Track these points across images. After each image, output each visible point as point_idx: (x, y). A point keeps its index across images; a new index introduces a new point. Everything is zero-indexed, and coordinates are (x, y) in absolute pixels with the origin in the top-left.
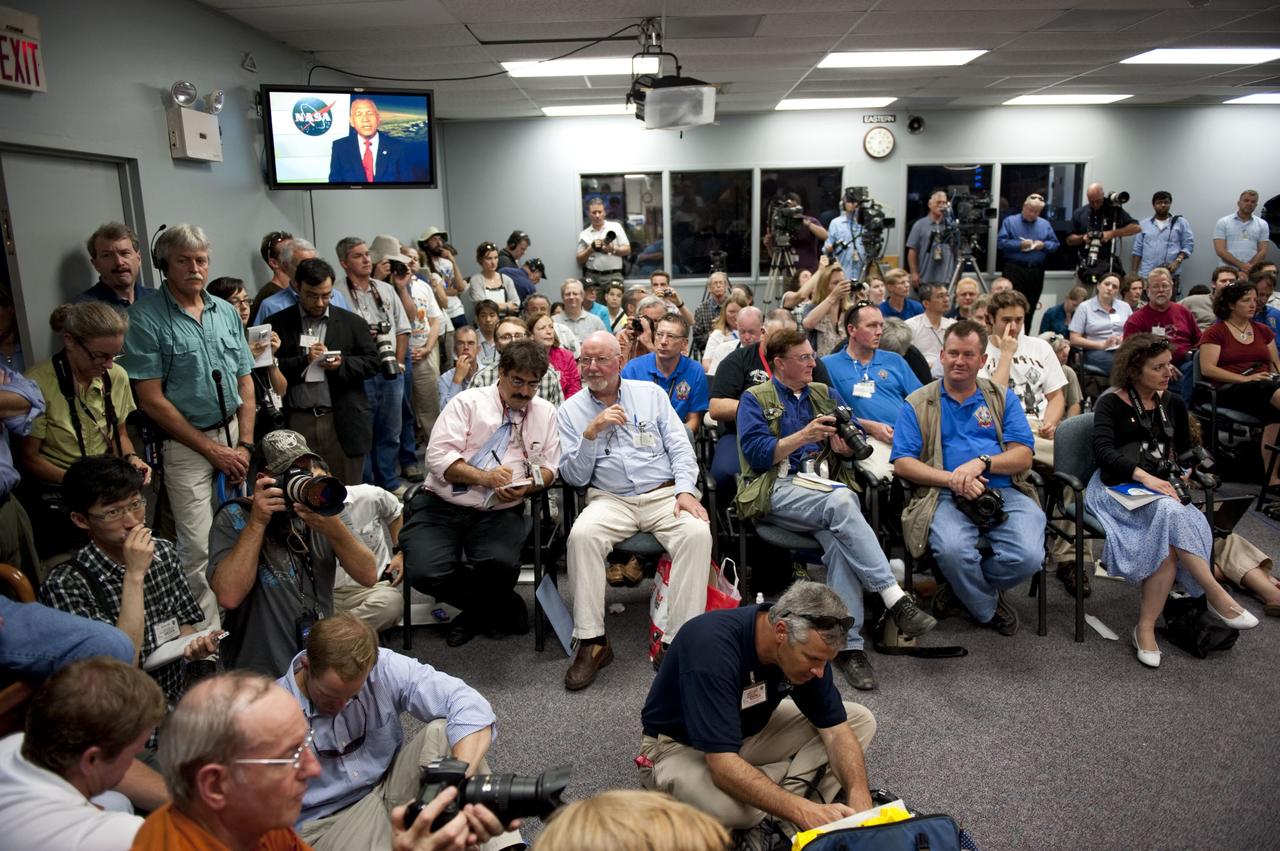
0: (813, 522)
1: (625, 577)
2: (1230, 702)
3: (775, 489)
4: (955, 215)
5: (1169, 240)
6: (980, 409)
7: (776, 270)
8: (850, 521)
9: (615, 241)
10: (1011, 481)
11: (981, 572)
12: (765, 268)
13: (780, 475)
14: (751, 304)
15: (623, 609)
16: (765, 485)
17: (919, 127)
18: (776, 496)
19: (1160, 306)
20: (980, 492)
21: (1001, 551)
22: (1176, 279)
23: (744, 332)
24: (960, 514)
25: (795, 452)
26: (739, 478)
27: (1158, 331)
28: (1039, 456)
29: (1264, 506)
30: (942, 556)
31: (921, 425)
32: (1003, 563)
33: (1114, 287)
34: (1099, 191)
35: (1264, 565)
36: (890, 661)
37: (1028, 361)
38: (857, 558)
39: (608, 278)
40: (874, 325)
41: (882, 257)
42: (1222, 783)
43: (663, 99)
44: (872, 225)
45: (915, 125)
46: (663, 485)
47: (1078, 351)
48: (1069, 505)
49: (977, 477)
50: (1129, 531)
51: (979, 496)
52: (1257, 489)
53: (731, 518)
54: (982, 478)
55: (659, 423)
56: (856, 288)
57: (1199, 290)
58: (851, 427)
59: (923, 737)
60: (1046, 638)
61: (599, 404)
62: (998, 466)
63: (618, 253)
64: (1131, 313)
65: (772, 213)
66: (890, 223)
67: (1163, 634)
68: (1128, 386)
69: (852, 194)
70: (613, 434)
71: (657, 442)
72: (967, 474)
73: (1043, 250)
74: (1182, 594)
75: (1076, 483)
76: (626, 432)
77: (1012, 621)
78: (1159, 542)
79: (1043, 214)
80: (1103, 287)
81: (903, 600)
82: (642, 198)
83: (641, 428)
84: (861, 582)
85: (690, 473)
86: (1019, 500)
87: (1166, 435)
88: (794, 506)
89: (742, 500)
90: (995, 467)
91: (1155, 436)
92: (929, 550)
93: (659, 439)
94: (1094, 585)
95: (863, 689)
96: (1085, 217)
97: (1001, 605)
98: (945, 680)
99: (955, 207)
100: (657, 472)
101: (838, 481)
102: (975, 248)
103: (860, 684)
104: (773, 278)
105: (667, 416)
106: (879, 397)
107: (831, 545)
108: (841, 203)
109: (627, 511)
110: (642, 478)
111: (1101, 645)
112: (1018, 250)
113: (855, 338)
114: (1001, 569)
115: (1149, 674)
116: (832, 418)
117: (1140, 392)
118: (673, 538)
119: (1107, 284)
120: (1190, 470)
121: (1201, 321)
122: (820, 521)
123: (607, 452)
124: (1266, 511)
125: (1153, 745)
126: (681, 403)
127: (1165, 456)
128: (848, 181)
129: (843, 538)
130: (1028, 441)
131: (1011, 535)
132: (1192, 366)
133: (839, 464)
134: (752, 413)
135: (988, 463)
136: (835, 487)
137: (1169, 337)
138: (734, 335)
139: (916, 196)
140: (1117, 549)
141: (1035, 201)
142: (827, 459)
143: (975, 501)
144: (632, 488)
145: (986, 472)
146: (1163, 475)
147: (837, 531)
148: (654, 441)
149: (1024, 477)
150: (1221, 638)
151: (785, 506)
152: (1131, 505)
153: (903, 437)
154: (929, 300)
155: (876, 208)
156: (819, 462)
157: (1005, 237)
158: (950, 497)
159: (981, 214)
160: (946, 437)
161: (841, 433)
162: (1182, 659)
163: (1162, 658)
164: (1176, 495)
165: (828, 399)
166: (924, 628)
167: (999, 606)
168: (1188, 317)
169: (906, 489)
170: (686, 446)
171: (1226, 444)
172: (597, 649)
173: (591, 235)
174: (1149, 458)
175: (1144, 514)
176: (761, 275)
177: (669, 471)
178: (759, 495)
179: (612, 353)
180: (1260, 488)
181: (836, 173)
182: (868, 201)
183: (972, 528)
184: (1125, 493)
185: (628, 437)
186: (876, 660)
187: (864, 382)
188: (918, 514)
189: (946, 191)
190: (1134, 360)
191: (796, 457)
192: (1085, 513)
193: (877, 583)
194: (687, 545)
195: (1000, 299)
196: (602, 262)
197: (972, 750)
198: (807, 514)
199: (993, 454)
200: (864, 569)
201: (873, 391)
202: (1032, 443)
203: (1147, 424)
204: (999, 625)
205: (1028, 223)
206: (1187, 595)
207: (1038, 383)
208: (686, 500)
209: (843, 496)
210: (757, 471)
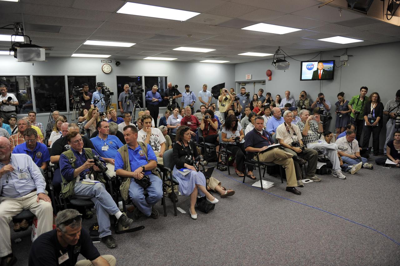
0: (90, 195)
1: (21, 228)
2: (215, 224)
3: (75, 186)
4: (132, 91)
5: (190, 98)
6: (140, 151)
7: (75, 109)
8: (102, 193)
9: (12, 100)
10: (152, 172)
11: (146, 202)
12: (71, 109)
13: (77, 181)
14: (66, 122)
15: (21, 240)
16: (71, 186)
17: (119, 65)
18: (76, 189)
19: (189, 116)
20: (142, 177)
21: (150, 194)
22: (192, 109)
23: (64, 131)
24: (137, 184)
25: (81, 173)
26: (62, 184)
27: (189, 123)
28: (159, 163)
29: (219, 167)
30: (133, 199)
31: (123, 158)
32: (151, 197)
33: (177, 111)
34: (171, 84)
35: (219, 184)
36: (121, 236)
37: (154, 135)
38: (106, 205)
39: (10, 114)
40: (106, 127)
41: (111, 104)
42: (215, 248)
43: (24, 52)
44: (107, 95)
45: (118, 64)
46: (32, 191)
47: (170, 130)
48: (169, 176)
49: (141, 173)
50: (185, 181)
51: (142, 178)
52: (216, 163)
53: (61, 198)
54: (143, 172)
55: (28, 169)
56: (101, 115)
57: (198, 111)
58: (100, 162)
59: (133, 259)
60: (167, 217)
61: (2, 164)
62: (147, 168)
63: (13, 105)
64: (182, 118)
65: (72, 90)
66: (112, 94)
67: (197, 209)
68: (181, 140)
69: (99, 84)
70: (9, 175)
71: (28, 176)
72: (138, 172)
73: (158, 101)
74: (200, 196)
75: (170, 170)
76: (15, 174)
77: (157, 214)
78: (193, 183)
79: (158, 91)
80: (174, 111)
81: (123, 215)
82: (25, 84)
83: (21, 171)
84: (108, 213)
85: (43, 185)
86: (154, 177)
87: (191, 153)
88: (83, 191)
89: (64, 192)
90: (146, 168)
91: (188, 154)
92: (129, 197)
93: (29, 174)
94: (179, 198)
95: (113, 248)
96: (168, 92)
97: (153, 210)
98: (138, 238)
99: (132, 89)
100: (29, 187)
101: (98, 180)
102: (139, 101)
103: (111, 246)
104: (74, 112)
105: (32, 165)
106: (110, 150)
107: (97, 202)
108: (96, 87)
109: (18, 204)
110: (23, 190)
111: (182, 215)
112: (151, 101)
113: (100, 132)
114: (151, 199)
115: (195, 221)
116: (93, 160)
117: (184, 142)
118: (37, 210)
119: (176, 111)
120: (198, 162)
121: (199, 120)
122: (92, 195)
123: (7, 182)
124: (219, 169)
125: (197, 242)
126: (39, 160)
127: (192, 159)
128: (98, 80)
129: (100, 199)
130: (155, 159)
131: (153, 189)
132: (198, 132)
133: (97, 174)
134: (65, 161)
135: (144, 168)
136: (96, 183)
137: (192, 124)
138: (60, 132)
139: (120, 85)
140: (182, 187)
141: (155, 87)
142: (93, 173)
143: (141, 180)
144: (19, 195)
145: (144, 171)
146: (192, 164)
147: (98, 197)
148: (27, 176)
149: (155, 170)
150: (211, 207)
151: (79, 192)
152: (184, 174)
153: (117, 163)
154: (124, 118)
155: (107, 89)
156: (90, 175)
157: (147, 97)
158: (134, 180)
159: (139, 91)
160: (131, 161)
161: (96, 164)
162: (202, 215)
163: (197, 216)
164: (195, 170)
165: (92, 153)
166: (129, 224)
167: (152, 210)
168: (196, 119)
169: (120, 179)
170: (40, 176)
171: (209, 152)
172: (9, 259)
173: (1, 98)
174: (188, 160)
175: (188, 176)
176: (70, 111)
177: (34, 186)
178: (70, 189)
179: (6, 145)
180: (217, 163)
181: (94, 78)
182: (105, 87)
183: (141, 188)
184: (182, 171)
185: (16, 176)
186: (116, 237)
187: (105, 146)
188: (124, 187)
189: (128, 84)
190: (181, 133)
191: (82, 174)
192: (173, 178)
193: (113, 212)
194: (43, 212)
195: (144, 117)
196: (7, 108)
197: (148, 259)
198: (87, 193)
199: (145, 165)
200: (108, 208)
201: (108, 148)
202: (156, 159)
203: (186, 151)
204: (153, 216)
205: (154, 94)
206: (202, 197)
207: (158, 141)
208: (41, 196)
209: (99, 185)
210: (68, 181)
